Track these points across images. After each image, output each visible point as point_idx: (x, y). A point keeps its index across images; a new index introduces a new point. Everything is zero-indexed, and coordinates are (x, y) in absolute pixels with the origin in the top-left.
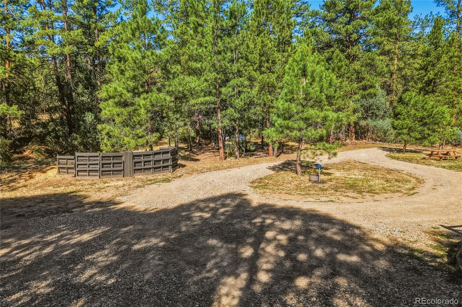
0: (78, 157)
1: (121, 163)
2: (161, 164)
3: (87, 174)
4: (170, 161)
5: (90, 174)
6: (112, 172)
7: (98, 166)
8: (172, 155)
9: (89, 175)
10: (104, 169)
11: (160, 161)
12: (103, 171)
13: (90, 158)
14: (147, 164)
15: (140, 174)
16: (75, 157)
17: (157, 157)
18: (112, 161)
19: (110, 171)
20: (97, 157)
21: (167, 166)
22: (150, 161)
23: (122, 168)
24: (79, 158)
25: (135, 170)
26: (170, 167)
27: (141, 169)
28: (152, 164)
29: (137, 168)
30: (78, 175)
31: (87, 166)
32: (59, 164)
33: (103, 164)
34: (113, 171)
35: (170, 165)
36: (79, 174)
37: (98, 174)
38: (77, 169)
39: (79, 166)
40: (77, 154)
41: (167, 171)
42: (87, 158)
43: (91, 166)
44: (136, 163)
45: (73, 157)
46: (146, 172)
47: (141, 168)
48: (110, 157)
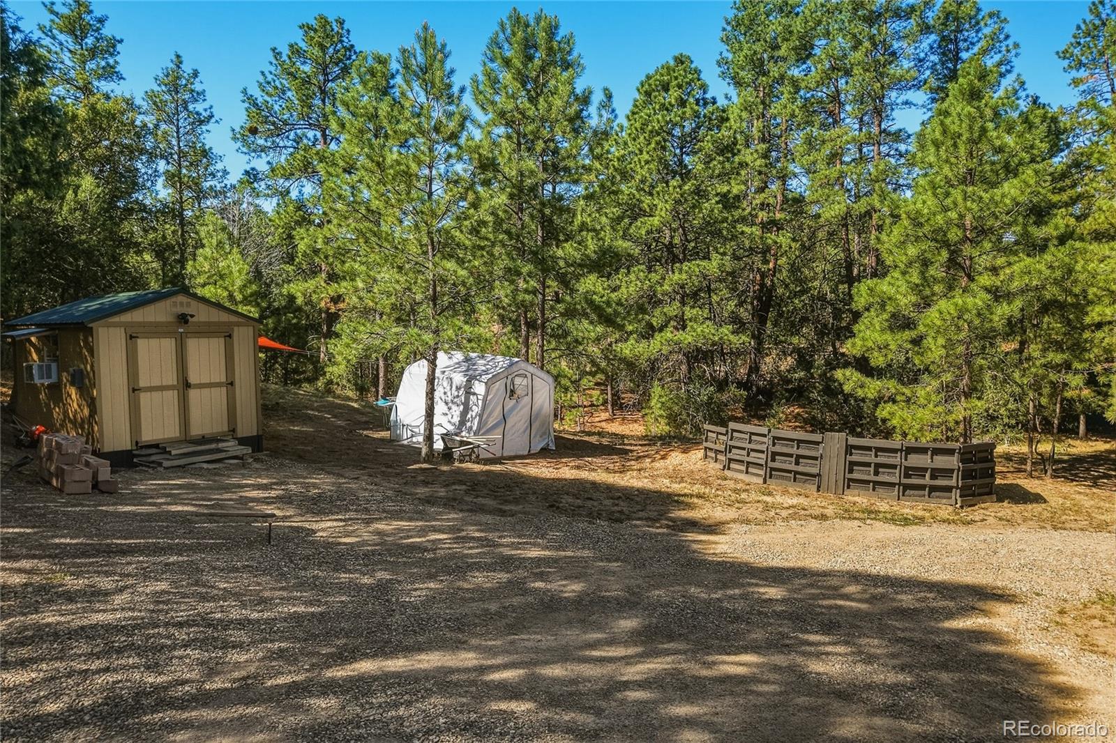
0: (733, 431)
1: (815, 458)
2: (927, 480)
3: (744, 468)
4: (955, 475)
5: (750, 470)
6: (792, 475)
7: (764, 456)
8: (963, 461)
9: (747, 472)
10: (776, 465)
11: (926, 470)
12: (772, 469)
13: (754, 438)
14: (884, 473)
15: (862, 492)
16: (727, 431)
17: (915, 460)
18: (794, 451)
19: (789, 472)
20: (765, 436)
21: (948, 489)
22: (894, 467)
23: (815, 471)
24: (735, 434)
25: (850, 480)
26: (956, 494)
27: (868, 482)
28: (897, 475)
29: (855, 476)
30: (729, 469)
31: (745, 453)
32: (706, 441)
33: (774, 454)
34: (796, 473)
35: (957, 488)
36: (732, 466)
37: (762, 472)
38: (729, 456)
39: (734, 451)
40: (732, 425)
41: (944, 501)
42: (747, 437)
43: (752, 454)
44: (852, 464)
45: (723, 430)
46: (880, 490)
47: (866, 477)
48: (792, 440)
